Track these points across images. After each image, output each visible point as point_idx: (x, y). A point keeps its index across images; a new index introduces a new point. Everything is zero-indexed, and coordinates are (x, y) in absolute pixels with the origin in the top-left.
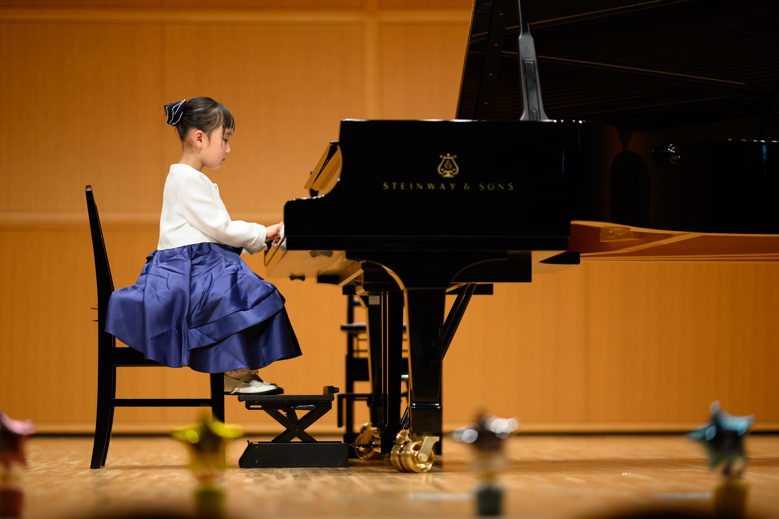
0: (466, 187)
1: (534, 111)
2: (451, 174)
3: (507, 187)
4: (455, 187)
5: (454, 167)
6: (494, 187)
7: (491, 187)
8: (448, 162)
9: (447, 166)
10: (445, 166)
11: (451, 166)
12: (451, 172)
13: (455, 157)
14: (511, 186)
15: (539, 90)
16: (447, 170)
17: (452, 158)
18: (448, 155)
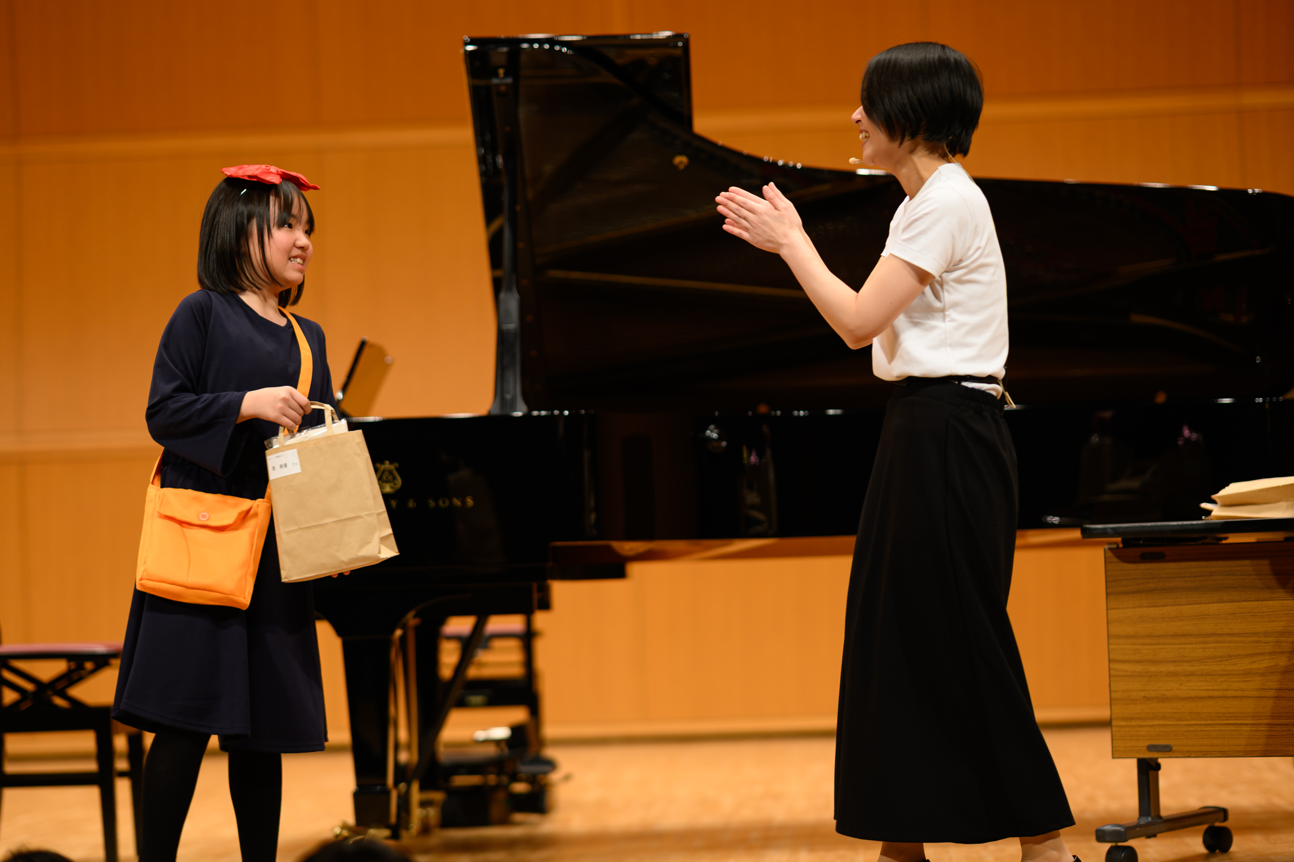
0: (411, 504)
1: (508, 397)
2: (392, 487)
3: (464, 502)
4: (397, 505)
5: (394, 478)
6: (447, 503)
7: (443, 503)
8: (387, 473)
9: (387, 478)
10: (384, 478)
11: (390, 478)
12: (392, 484)
13: (397, 465)
14: (470, 502)
15: (518, 369)
16: (387, 482)
17: (392, 467)
18: (387, 462)
